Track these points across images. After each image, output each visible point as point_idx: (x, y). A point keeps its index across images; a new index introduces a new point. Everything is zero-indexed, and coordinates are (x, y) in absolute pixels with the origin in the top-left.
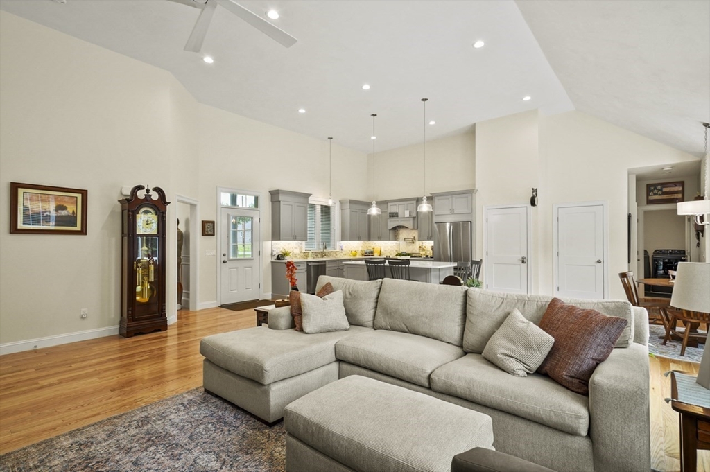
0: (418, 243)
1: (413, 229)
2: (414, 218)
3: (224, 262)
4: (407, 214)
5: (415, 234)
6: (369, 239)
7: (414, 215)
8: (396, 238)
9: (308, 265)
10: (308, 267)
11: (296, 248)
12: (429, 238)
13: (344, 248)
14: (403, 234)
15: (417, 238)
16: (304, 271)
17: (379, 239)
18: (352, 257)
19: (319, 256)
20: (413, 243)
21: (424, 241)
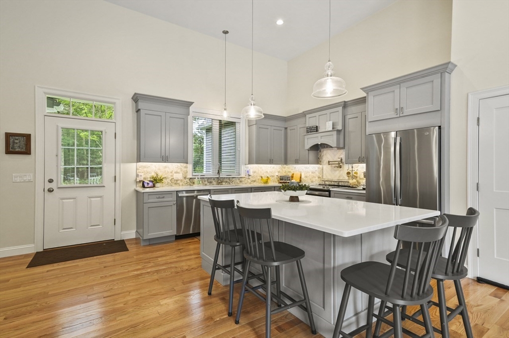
0: (346, 168)
1: (339, 148)
2: (339, 131)
3: (50, 191)
4: (329, 126)
5: (342, 154)
6: (286, 162)
7: (340, 127)
8: (318, 161)
9: (177, 195)
10: (179, 199)
11: (176, 173)
12: (360, 161)
13: (251, 173)
14: (328, 155)
15: (344, 160)
16: (171, 203)
17: (297, 162)
18: (263, 185)
19: (214, 183)
20: (340, 167)
21: (354, 165)
